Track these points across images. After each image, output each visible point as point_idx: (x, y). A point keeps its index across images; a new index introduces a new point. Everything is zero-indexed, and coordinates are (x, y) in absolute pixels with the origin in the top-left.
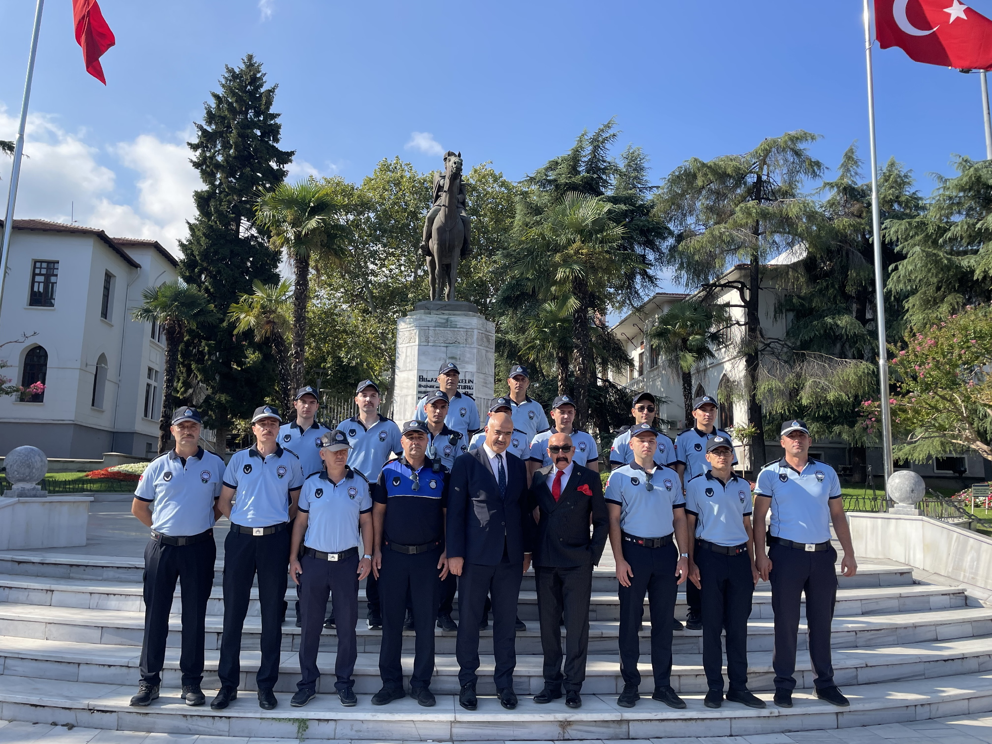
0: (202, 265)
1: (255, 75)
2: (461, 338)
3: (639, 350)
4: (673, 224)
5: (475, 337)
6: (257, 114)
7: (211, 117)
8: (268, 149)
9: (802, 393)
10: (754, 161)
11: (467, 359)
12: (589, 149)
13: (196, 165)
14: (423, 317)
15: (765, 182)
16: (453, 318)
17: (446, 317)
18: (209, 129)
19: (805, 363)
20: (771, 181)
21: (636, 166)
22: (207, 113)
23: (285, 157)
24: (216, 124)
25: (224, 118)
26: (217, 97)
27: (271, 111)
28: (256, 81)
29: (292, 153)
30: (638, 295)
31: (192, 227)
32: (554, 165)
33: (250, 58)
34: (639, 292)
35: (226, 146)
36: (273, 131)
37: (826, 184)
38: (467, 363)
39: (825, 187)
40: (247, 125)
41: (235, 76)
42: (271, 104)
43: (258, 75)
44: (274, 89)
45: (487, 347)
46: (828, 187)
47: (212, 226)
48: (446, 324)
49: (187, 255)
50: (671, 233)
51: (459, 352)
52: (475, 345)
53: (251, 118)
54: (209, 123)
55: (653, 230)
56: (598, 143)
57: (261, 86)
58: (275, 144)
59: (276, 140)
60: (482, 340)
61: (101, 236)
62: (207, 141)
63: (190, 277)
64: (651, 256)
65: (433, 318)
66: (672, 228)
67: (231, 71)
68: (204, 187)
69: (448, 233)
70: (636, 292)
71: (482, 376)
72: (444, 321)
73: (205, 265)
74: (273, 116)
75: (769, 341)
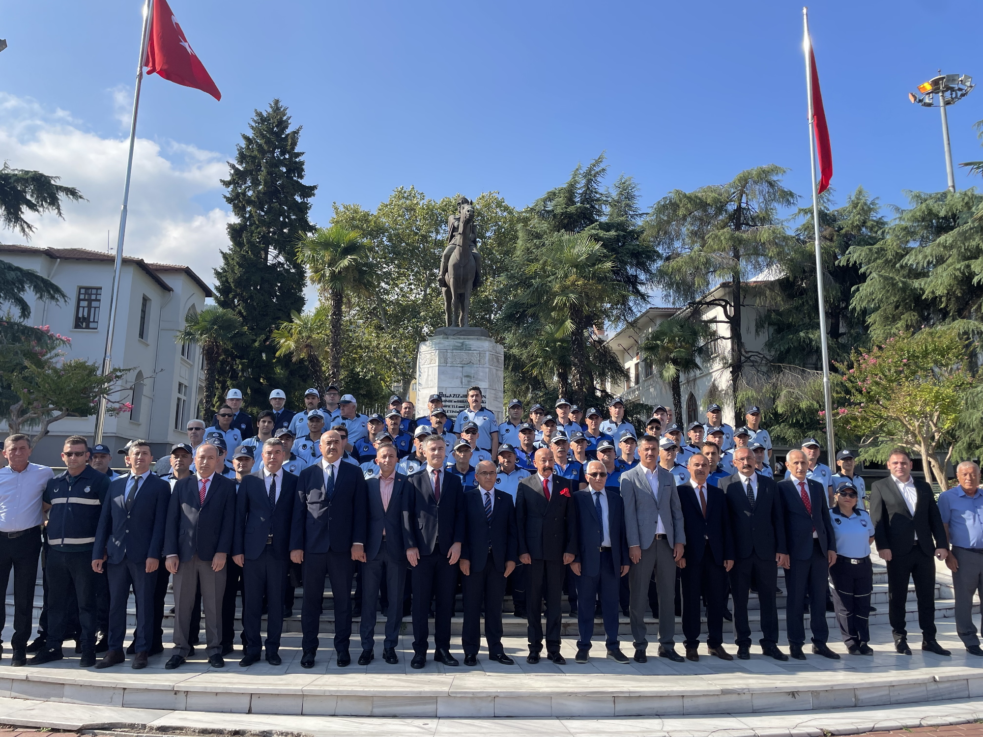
0: (236, 291)
1: (281, 118)
2: (475, 359)
3: (635, 360)
4: (661, 247)
5: (487, 358)
6: (283, 153)
7: (242, 158)
8: (293, 185)
9: (778, 402)
10: (733, 191)
11: (480, 377)
12: (583, 182)
13: (229, 200)
14: (442, 341)
15: (745, 209)
16: (467, 342)
17: (461, 341)
18: (240, 168)
19: (781, 374)
20: (750, 208)
21: (627, 195)
22: (239, 154)
23: (308, 191)
24: (247, 163)
25: (254, 158)
26: (247, 139)
27: (296, 151)
28: (282, 125)
29: (314, 188)
30: (632, 311)
31: (225, 256)
32: (551, 196)
33: (277, 102)
34: (633, 308)
35: (256, 183)
36: (297, 168)
37: (800, 210)
38: (480, 380)
39: (799, 213)
40: (274, 164)
41: (263, 120)
42: (296, 144)
43: (285, 118)
44: (298, 130)
45: (497, 366)
46: (802, 213)
47: (245, 255)
48: (462, 347)
49: (222, 282)
50: (659, 256)
51: (473, 372)
52: (487, 365)
53: (277, 156)
54: (241, 163)
55: (643, 252)
56: (591, 177)
57: (287, 127)
58: (299, 180)
59: (301, 177)
60: (493, 360)
61: (140, 264)
62: (239, 179)
63: (225, 301)
64: (642, 277)
65: (451, 342)
66: (660, 252)
67: (259, 114)
68: (235, 220)
69: (462, 269)
70: (630, 309)
71: (493, 392)
72: (460, 345)
73: (238, 291)
74: (298, 155)
75: (750, 354)
